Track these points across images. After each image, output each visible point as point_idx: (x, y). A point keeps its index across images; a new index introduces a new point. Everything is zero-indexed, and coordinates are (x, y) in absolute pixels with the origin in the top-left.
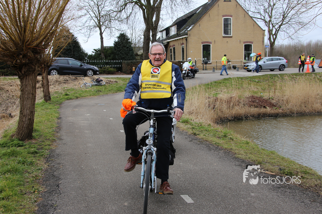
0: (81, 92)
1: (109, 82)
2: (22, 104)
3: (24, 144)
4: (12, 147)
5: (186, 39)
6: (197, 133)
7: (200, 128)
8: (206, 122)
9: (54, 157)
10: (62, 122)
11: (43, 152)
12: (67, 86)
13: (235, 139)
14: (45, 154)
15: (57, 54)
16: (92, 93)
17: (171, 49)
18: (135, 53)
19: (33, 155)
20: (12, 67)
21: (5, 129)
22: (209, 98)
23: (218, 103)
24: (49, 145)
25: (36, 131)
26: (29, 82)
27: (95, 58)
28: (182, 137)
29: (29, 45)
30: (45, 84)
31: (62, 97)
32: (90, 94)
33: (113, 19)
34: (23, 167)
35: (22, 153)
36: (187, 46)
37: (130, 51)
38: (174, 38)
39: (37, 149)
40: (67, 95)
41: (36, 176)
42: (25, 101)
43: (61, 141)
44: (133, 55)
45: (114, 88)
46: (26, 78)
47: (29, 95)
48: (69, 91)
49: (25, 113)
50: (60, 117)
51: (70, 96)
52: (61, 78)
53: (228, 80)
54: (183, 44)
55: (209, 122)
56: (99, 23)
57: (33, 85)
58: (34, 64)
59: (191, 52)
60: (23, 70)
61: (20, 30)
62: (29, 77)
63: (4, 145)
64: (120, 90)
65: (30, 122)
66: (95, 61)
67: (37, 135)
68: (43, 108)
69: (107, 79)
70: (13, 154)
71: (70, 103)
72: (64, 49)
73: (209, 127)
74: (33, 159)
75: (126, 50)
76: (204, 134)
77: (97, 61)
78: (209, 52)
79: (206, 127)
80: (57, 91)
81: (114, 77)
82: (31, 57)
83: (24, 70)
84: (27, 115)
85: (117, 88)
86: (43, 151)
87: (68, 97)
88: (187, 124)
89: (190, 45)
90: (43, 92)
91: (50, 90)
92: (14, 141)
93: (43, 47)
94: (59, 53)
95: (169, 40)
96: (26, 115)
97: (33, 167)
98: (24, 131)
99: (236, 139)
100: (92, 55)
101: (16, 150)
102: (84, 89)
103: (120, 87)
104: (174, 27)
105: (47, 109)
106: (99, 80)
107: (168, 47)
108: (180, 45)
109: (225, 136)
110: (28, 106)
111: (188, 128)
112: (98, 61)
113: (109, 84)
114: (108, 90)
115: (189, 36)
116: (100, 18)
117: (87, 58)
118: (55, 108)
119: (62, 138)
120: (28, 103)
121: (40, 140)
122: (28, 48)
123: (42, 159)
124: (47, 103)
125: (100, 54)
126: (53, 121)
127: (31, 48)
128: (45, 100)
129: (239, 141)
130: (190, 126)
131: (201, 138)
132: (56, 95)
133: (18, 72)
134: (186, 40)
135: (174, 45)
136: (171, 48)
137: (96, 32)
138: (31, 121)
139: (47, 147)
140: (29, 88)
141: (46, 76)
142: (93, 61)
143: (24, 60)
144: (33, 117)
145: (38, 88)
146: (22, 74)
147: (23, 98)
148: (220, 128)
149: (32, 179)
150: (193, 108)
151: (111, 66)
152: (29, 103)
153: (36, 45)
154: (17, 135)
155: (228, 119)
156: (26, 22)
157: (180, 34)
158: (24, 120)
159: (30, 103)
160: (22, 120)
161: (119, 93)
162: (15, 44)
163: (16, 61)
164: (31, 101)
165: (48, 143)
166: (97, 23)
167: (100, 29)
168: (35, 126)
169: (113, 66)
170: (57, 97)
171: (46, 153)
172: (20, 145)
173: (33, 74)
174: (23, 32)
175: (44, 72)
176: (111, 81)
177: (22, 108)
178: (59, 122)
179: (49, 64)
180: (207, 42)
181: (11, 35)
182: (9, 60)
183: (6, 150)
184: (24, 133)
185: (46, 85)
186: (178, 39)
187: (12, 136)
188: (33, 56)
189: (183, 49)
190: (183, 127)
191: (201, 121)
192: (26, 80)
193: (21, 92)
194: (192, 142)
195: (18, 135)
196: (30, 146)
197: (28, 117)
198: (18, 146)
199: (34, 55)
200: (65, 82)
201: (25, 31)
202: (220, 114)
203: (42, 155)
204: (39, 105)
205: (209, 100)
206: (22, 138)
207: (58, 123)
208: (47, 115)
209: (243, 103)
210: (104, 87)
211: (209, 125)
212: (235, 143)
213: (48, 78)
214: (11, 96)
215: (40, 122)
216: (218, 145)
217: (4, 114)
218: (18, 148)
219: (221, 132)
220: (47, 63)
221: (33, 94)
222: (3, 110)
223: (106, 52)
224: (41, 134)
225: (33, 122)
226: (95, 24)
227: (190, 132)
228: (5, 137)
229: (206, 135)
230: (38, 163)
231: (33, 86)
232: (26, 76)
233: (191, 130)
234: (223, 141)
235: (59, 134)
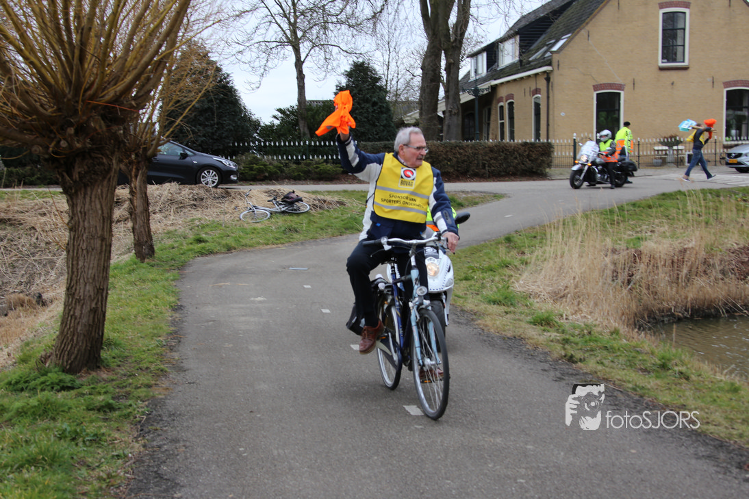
0: (241, 233)
1: (320, 205)
2: (72, 268)
3: (78, 382)
4: (43, 390)
5: (548, 77)
6: (578, 355)
7: (586, 342)
8: (604, 324)
9: (161, 420)
10: (184, 320)
11: (131, 405)
12: (200, 216)
13: (693, 377)
14: (136, 412)
15: (174, 122)
16: (270, 236)
17: (502, 107)
18: (395, 119)
19: (101, 416)
20: (46, 160)
21: (24, 338)
22: (614, 251)
23: (642, 267)
24: (149, 386)
25: (110, 344)
26: (93, 204)
27: (282, 135)
28: (532, 367)
29: (93, 97)
30: (139, 210)
31: (185, 247)
32: (266, 239)
33: (334, 20)
34: (74, 449)
35: (70, 408)
36: (548, 97)
37: (382, 112)
38: (512, 75)
39: (113, 398)
40: (200, 241)
41: (109, 476)
42: (81, 258)
43: (182, 374)
44: (390, 126)
45: (333, 221)
46: (85, 194)
47: (92, 241)
48: (207, 230)
49: (81, 294)
50: (181, 306)
51: (208, 244)
52: (184, 192)
53: (673, 199)
54: (537, 91)
55: (614, 324)
56: (294, 32)
57: (103, 213)
58: (108, 152)
59: (562, 114)
60: (77, 170)
61: (69, 54)
62: (92, 190)
63: (20, 386)
64: (352, 228)
65: (94, 318)
66: (280, 143)
67: (114, 358)
68: (133, 278)
69: (314, 196)
70: (46, 411)
71: (209, 266)
72: (194, 109)
73: (614, 339)
74: (100, 427)
75: (371, 110)
76: (598, 359)
77: (287, 144)
78: (616, 116)
79: (606, 337)
80: (171, 228)
81: (335, 190)
82: (98, 134)
83: (80, 170)
84: (87, 298)
85: (343, 223)
86: (130, 402)
87: (202, 246)
88: (547, 328)
89: (558, 95)
90: (134, 232)
91: (154, 226)
92: (49, 375)
93: (133, 103)
94: (178, 121)
95: (495, 79)
96: (84, 299)
97: (100, 451)
98: (76, 345)
99: (699, 375)
100: (273, 126)
101: (53, 400)
102: (249, 225)
103: (351, 218)
104: (511, 41)
105: (144, 281)
106: (292, 198)
107: (494, 102)
108: (527, 94)
109: (664, 367)
110: (90, 272)
111: (552, 341)
112: (290, 143)
113: (321, 211)
114: (317, 227)
115: (556, 68)
116: (296, 17)
117: (259, 134)
118: (167, 280)
119: (185, 365)
120: (89, 266)
121: (122, 371)
122: (90, 106)
123: (127, 427)
124: (144, 265)
125: (296, 123)
126: (160, 316)
127: (100, 105)
128: (137, 257)
129: (706, 383)
130: (556, 334)
131: (588, 371)
132: (169, 242)
133: (63, 177)
134: (548, 79)
135: (511, 96)
136: (501, 104)
137: (285, 58)
138: (98, 316)
139: (142, 392)
140: (93, 222)
141: (140, 187)
142: (275, 143)
143: (78, 142)
144: (102, 304)
145: (118, 221)
146: (72, 180)
147: (75, 251)
148: (647, 342)
149: (96, 484)
150: (567, 281)
151: (327, 157)
152: (91, 265)
153: (113, 96)
154: (57, 355)
155: (673, 315)
156: (84, 31)
157: (529, 62)
158: (76, 314)
159: (96, 265)
160: (72, 313)
161: (350, 236)
162: (55, 94)
163: (55, 145)
164: (99, 259)
165: (143, 379)
166: (288, 33)
167: (297, 51)
168: (109, 332)
169: (332, 157)
170: (173, 248)
171: (139, 408)
172: (65, 385)
173: (105, 183)
174: (76, 61)
175: (136, 176)
176: (325, 201)
177: (71, 279)
178: (177, 320)
179: (150, 152)
180: (611, 86)
181: (43, 71)
182: (38, 140)
183: (26, 401)
184: (79, 350)
185: (142, 213)
186: (522, 78)
187: (44, 360)
188: (104, 128)
189: (537, 106)
190: (536, 337)
191: (590, 320)
192: (85, 198)
193: (70, 233)
194: (563, 383)
195: (60, 356)
196: (93, 388)
197: (89, 303)
198: (59, 387)
199: (108, 126)
200: (195, 203)
201: (82, 59)
202: (648, 299)
203: (127, 416)
204: (121, 269)
205: (616, 257)
206: (71, 364)
207: (174, 323)
208: (143, 298)
209: (722, 267)
210: (306, 217)
211: (616, 332)
212: (696, 389)
213: (146, 193)
214: (43, 245)
215: (124, 320)
216: (640, 392)
217: (21, 295)
218: (60, 395)
219: (653, 353)
220: (145, 150)
221: (103, 239)
222: (20, 283)
223: (313, 117)
224: (126, 354)
225: (104, 320)
226: (281, 34)
227: (558, 350)
228: (24, 360)
229: (606, 362)
230: (116, 439)
231: (105, 215)
232: (86, 186)
233: (559, 347)
234: (659, 382)
235: (176, 355)
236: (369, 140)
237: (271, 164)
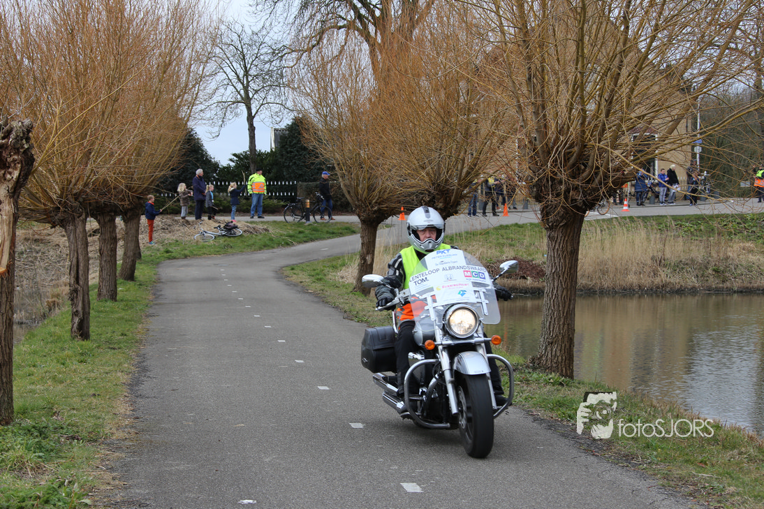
0: (195, 248)
1: (251, 231)
16: (213, 250)
31: (159, 255)
32: (210, 251)
45: (258, 241)
48: (172, 246)
51: (173, 253)
85: (263, 242)
102: (200, 243)
106: (231, 226)
113: (251, 235)
114: (246, 245)
151: (272, 194)
169: (276, 194)
176: (254, 228)
210: (240, 239)
236: (305, 181)
237: (225, 199)
